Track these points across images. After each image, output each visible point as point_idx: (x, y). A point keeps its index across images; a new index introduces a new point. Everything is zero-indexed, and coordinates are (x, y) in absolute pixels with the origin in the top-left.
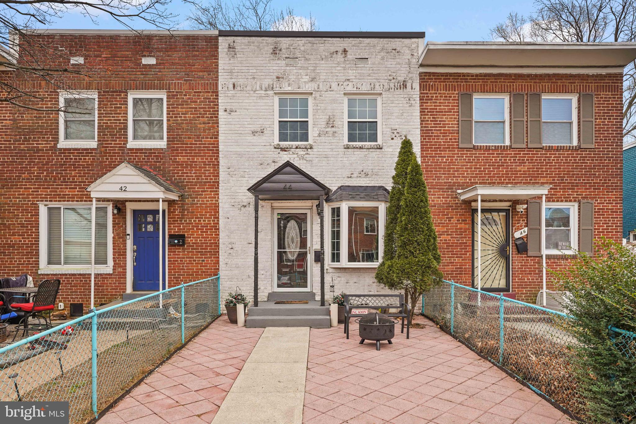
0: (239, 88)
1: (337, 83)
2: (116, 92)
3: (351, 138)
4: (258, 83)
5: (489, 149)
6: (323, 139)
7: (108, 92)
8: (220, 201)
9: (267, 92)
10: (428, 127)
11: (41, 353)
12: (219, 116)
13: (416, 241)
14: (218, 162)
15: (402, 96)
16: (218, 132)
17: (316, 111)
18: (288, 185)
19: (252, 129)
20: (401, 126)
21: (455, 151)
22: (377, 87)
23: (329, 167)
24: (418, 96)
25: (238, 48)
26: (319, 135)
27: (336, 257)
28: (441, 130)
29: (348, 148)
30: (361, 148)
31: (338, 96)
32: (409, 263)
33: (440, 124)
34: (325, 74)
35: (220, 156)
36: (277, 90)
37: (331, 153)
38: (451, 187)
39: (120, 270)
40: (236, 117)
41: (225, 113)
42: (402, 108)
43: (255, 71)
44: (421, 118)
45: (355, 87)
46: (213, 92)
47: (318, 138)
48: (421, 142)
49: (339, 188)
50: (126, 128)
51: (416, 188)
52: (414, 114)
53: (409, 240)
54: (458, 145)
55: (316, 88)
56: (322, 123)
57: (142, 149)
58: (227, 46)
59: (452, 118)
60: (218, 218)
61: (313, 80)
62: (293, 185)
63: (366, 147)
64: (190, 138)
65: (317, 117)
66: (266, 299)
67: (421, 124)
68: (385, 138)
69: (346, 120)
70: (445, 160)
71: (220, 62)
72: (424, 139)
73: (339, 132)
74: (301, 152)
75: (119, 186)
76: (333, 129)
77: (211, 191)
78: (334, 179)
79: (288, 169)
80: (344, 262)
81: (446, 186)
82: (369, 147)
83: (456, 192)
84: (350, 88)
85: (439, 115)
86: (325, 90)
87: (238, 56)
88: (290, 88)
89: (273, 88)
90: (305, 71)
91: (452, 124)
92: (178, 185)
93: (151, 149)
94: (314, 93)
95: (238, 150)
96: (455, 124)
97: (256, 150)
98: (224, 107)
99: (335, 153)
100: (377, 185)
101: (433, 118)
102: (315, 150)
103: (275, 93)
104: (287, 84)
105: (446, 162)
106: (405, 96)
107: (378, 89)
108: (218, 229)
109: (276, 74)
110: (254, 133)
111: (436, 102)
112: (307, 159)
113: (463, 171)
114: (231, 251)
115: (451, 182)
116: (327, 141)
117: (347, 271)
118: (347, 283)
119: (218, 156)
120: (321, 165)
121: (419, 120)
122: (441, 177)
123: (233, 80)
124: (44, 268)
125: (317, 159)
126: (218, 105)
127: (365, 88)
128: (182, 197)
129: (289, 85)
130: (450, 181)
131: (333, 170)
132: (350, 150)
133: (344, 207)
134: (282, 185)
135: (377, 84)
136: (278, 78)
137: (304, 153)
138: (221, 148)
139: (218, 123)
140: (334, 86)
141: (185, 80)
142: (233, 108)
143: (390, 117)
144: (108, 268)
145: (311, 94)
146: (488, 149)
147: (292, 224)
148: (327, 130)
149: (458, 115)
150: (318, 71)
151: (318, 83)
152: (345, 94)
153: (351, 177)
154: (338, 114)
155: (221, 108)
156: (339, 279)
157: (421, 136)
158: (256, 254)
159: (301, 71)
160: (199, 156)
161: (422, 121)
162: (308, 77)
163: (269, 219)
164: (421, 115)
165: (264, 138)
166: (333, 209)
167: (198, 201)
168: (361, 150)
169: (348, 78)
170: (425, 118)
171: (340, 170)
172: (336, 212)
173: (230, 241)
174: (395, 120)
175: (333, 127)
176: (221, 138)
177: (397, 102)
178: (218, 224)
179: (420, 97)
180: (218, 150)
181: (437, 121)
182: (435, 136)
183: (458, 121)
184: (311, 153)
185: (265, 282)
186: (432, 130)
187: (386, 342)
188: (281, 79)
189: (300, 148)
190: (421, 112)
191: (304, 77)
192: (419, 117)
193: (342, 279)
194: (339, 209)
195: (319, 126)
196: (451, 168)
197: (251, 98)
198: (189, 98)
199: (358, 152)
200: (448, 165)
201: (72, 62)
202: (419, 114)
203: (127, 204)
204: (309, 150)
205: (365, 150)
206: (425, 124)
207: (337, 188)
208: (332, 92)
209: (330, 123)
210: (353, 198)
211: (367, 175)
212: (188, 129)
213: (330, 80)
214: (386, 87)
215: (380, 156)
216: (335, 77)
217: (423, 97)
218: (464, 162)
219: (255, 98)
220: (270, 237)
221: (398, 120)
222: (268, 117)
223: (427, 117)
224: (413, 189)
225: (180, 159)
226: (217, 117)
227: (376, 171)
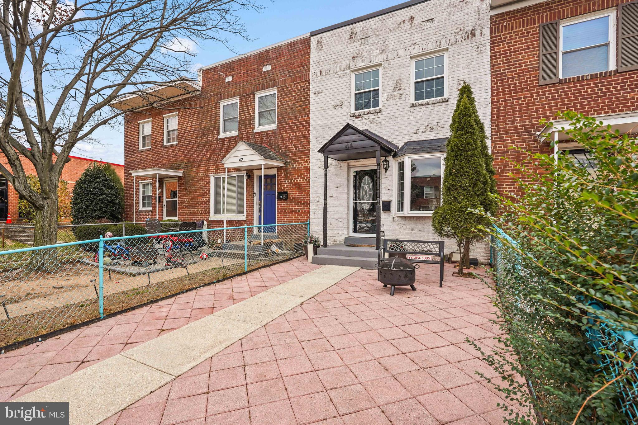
0: (324, 74)
1: (403, 50)
2: (249, 95)
3: (418, 97)
4: (338, 66)
5: (583, 80)
6: (391, 102)
7: (244, 96)
8: (311, 164)
9: (346, 72)
10: (500, 70)
11: (171, 268)
12: (311, 99)
13: (460, 186)
14: (310, 134)
15: (470, 45)
16: (309, 111)
17: (385, 78)
18: (349, 144)
19: (334, 104)
20: (468, 76)
21: (534, 90)
22: (443, 43)
23: (396, 127)
24: (489, 41)
25: (324, 42)
26: (388, 100)
27: (401, 207)
28: (516, 71)
29: (414, 106)
30: (426, 104)
31: (405, 60)
33: (516, 64)
34: (393, 44)
35: (311, 129)
36: (353, 67)
37: (398, 113)
38: (528, 129)
39: (250, 218)
40: (322, 97)
41: (315, 95)
42: (470, 57)
43: (336, 57)
44: (491, 63)
45: (421, 48)
46: (306, 81)
47: (386, 102)
48: (492, 87)
49: (405, 144)
50: (254, 118)
51: (462, 130)
52: (483, 61)
53: (453, 186)
54: (538, 83)
55: (385, 58)
56: (390, 88)
57: (262, 132)
58: (316, 42)
59: (531, 55)
60: (309, 178)
61: (382, 52)
62: (354, 144)
63: (432, 102)
64: (291, 119)
65: (386, 83)
66: (343, 243)
67: (491, 69)
68: (451, 91)
69: (413, 80)
70: (520, 102)
71: (311, 56)
72: (495, 84)
73: (405, 94)
74: (372, 117)
75: (239, 158)
76: (400, 92)
77: (305, 158)
78: (401, 137)
79: (350, 131)
80: (407, 211)
81: (522, 129)
82: (434, 102)
83: (535, 134)
84: (416, 51)
85: (514, 55)
86: (393, 58)
87: (324, 48)
88: (363, 64)
89: (349, 67)
90: (376, 46)
91: (530, 62)
92: (284, 155)
93: (267, 131)
94: (383, 63)
95: (325, 122)
96: (535, 61)
97: (337, 120)
98: (313, 91)
99: (401, 113)
100: (443, 137)
101: (506, 60)
102: (384, 113)
103: (352, 71)
104: (360, 61)
105: (523, 104)
106: (473, 45)
107: (444, 45)
108: (309, 186)
109: (352, 55)
110: (335, 107)
111: (511, 43)
112: (377, 122)
113: (545, 110)
114: (318, 203)
115: (528, 125)
116: (394, 103)
117: (412, 219)
118: (412, 230)
119: (309, 130)
120: (389, 125)
121: (489, 66)
122: (517, 120)
123: (320, 68)
124: (213, 217)
125: (385, 121)
126: (309, 90)
127: (431, 47)
128: (285, 163)
129: (362, 61)
130: (527, 123)
131: (400, 129)
132: (415, 108)
133: (407, 160)
134: (344, 145)
135: (444, 40)
136: (353, 57)
137: (375, 117)
138: (312, 123)
139: (309, 104)
140: (401, 52)
141: (289, 77)
142: (320, 90)
143: (456, 69)
144: (243, 217)
145: (381, 65)
146: (581, 80)
147: (366, 180)
148: (395, 93)
149: (539, 50)
150: (387, 43)
151: (387, 53)
152: (411, 58)
153: (416, 133)
154: (405, 77)
155: (312, 92)
156: (404, 226)
157: (492, 81)
158: (326, 204)
159: (372, 47)
160: (297, 132)
161: (492, 66)
162: (378, 51)
163: (346, 176)
164: (492, 60)
165: (343, 110)
166: (399, 163)
167: (296, 166)
168: (427, 106)
169: (414, 42)
170: (497, 62)
171: (406, 128)
172: (401, 166)
173: (317, 195)
174: (462, 71)
175: (400, 89)
176: (312, 115)
177: (464, 53)
178: (309, 182)
179: (491, 41)
180: (309, 125)
181: (511, 62)
182: (508, 78)
183: (539, 57)
184: (380, 116)
185: (342, 228)
186: (505, 73)
187: (409, 287)
188: (356, 58)
189: (371, 113)
190: (491, 57)
191: (375, 51)
192: (489, 63)
193: (408, 227)
194: (403, 162)
195: (388, 91)
196: (528, 110)
197: (333, 79)
198: (291, 90)
199: (424, 109)
200: (525, 107)
201: (226, 81)
202: (489, 60)
203: (254, 171)
204: (379, 114)
205: (430, 106)
206: (497, 68)
207: (403, 144)
208: (399, 59)
209: (398, 87)
210: (416, 151)
211: (432, 129)
212: (289, 113)
213: (397, 48)
214: (453, 40)
215: (446, 109)
216: (403, 45)
217: (494, 40)
218: (546, 101)
219: (336, 79)
220: (346, 191)
221: (465, 71)
222: (346, 92)
223: (499, 60)
224: (459, 132)
225: (285, 135)
226: (309, 100)
227: (442, 123)
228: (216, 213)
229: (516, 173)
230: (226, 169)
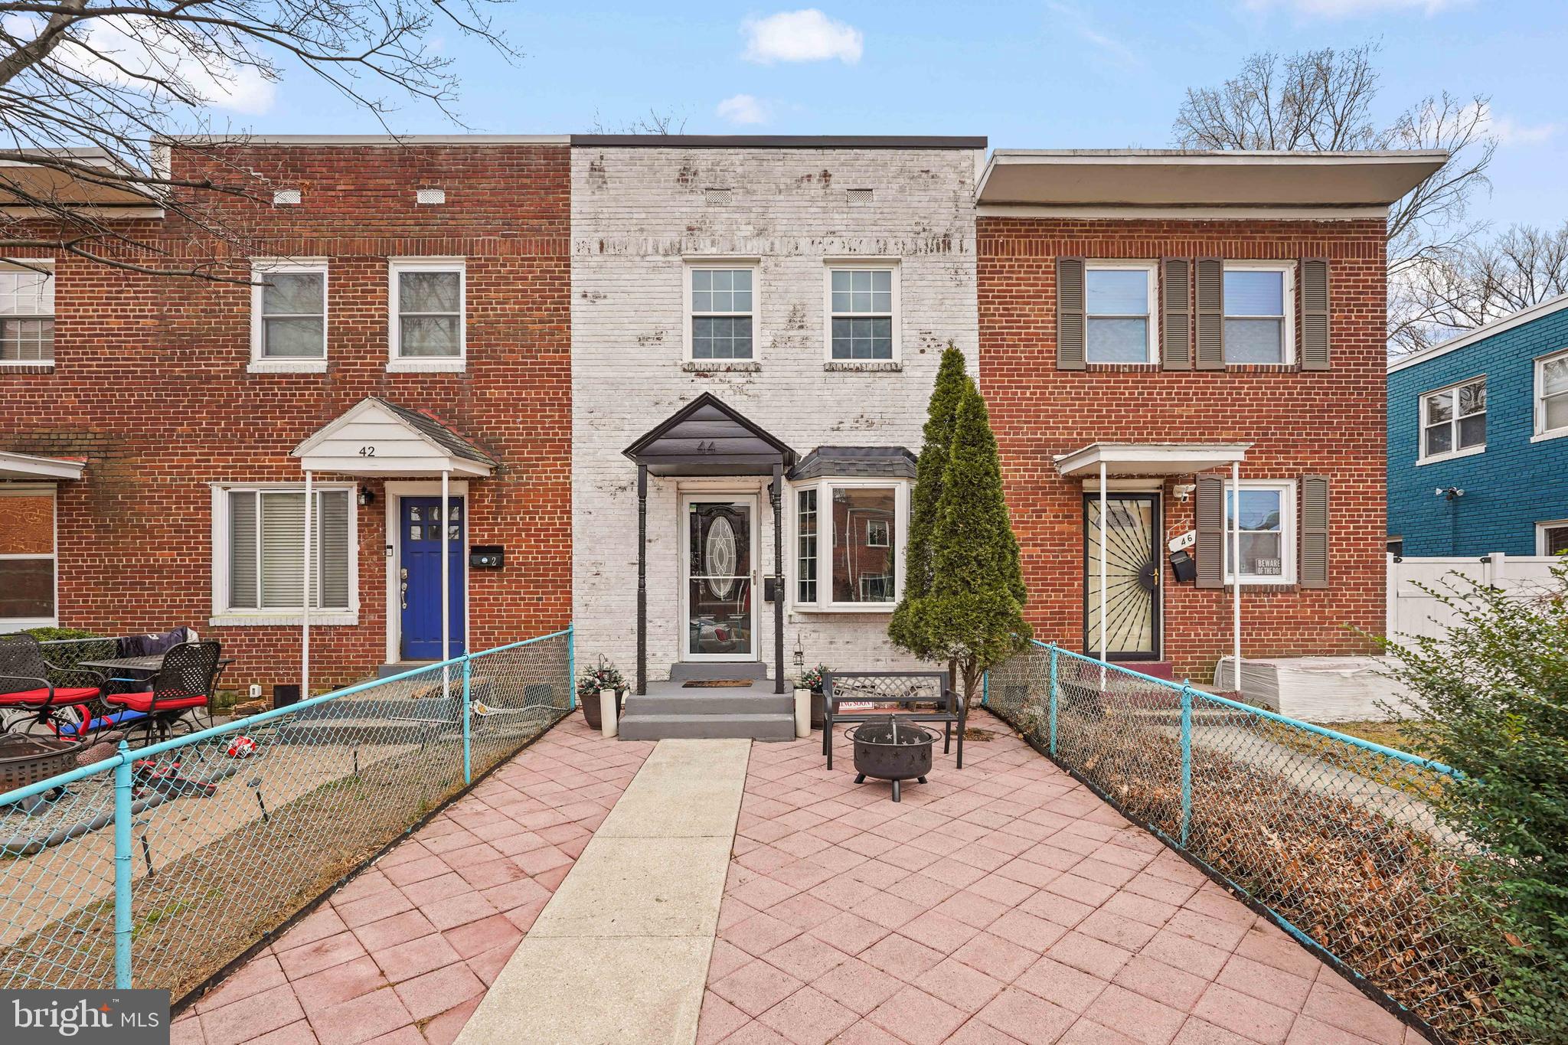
0: (611, 251)
1: (809, 240)
2: (366, 259)
3: (839, 350)
4: (651, 240)
5: (1118, 372)
6: (781, 352)
7: (348, 260)
8: (573, 478)
9: (669, 258)
10: (994, 328)
12: (572, 308)
13: (975, 558)
14: (570, 399)
15: (942, 265)
16: (569, 339)
17: (767, 295)
18: (707, 442)
19: (638, 333)
20: (940, 327)
21: (1049, 376)
22: (891, 246)
23: (795, 409)
24: (975, 265)
25: (610, 170)
26: (774, 345)
27: (808, 591)
28: (1020, 334)
29: (833, 370)
30: (858, 370)
31: (813, 264)
32: (960, 606)
33: (1020, 321)
34: (785, 222)
35: (574, 387)
36: (689, 253)
37: (798, 380)
38: (1041, 448)
39: (373, 617)
40: (605, 308)
41: (584, 301)
42: (943, 290)
43: (643, 216)
44: (979, 309)
45: (847, 247)
46: (559, 259)
47: (771, 350)
48: (981, 358)
49: (813, 452)
50: (384, 332)
51: (974, 445)
52: (965, 302)
53: (961, 557)
54: (1055, 364)
55: (768, 250)
56: (780, 320)
57: (416, 375)
58: (588, 166)
59: (1042, 310)
60: (570, 512)
61: (760, 233)
62: (719, 443)
63: (870, 367)
64: (512, 351)
65: (770, 307)
66: (667, 677)
67: (981, 321)
68: (907, 351)
69: (829, 313)
70: (1028, 395)
71: (573, 198)
72: (986, 352)
73: (814, 339)
74: (737, 379)
75: (359, 446)
76: (802, 332)
77: (555, 459)
78: (803, 433)
79: (708, 410)
80: (825, 599)
81: (1031, 446)
82: (876, 368)
83: (1051, 458)
84: (836, 250)
85: (1017, 303)
86: (785, 252)
87: (610, 185)
88: (714, 250)
89: (679, 250)
90: (745, 216)
91: (1043, 322)
92: (491, 447)
93: (434, 375)
94: (763, 258)
95: (611, 375)
96: (1050, 322)
97: (647, 374)
98: (581, 290)
99: (806, 380)
100: (892, 445)
101: (1004, 309)
102: (765, 374)
103: (685, 261)
104: (708, 242)
105: (1032, 399)
106: (948, 265)
107: (893, 252)
108: (570, 535)
109: (686, 222)
110: (642, 340)
111: (1010, 278)
112: (750, 393)
113: (1066, 416)
114: (596, 580)
115: (1040, 440)
116: (789, 357)
117: (831, 619)
118: (831, 643)
119: (570, 388)
120: (778, 404)
121: (976, 314)
122: (1022, 428)
123: (601, 235)
124: (222, 613)
125: (769, 393)
126: (569, 285)
127: (866, 249)
128: (496, 469)
129: (713, 244)
130: (1039, 436)
131: (802, 415)
132: (836, 374)
133: (825, 489)
134: (694, 444)
135: (891, 242)
136: (690, 229)
137: (744, 380)
138: (575, 370)
139: (569, 321)
140: (804, 244)
141: (503, 236)
142: (601, 291)
143: (917, 307)
144: (348, 615)
145: (758, 261)
146: (1115, 371)
147: (721, 525)
148: (791, 333)
149: (1055, 304)
150: (771, 216)
151: (771, 239)
152: (825, 261)
153: (838, 429)
154: (811, 302)
155: (576, 291)
156: (814, 635)
157: (981, 346)
158: (642, 586)
159: (737, 216)
160: (532, 388)
161: (981, 315)
162: (750, 228)
163: (672, 515)
164: (981, 303)
165: (662, 350)
166: (803, 494)
167: (530, 479)
168: (860, 374)
169: (833, 229)
170: (989, 309)
171: (817, 416)
172: (808, 500)
173: (593, 558)
174: (928, 314)
175: (801, 327)
176: (575, 351)
177: (930, 277)
178: (570, 524)
179: (978, 267)
180: (569, 376)
181: (1012, 315)
182: (1008, 345)
183: (1055, 316)
184: (756, 380)
185: (665, 643)
186: (1003, 334)
188: (696, 232)
189: (735, 370)
190: (979, 297)
191: (743, 227)
192: (976, 308)
193: (822, 635)
194: (813, 492)
195: (774, 326)
196: (1040, 411)
197: (636, 271)
198: (511, 272)
199: (853, 379)
200: (1036, 405)
201: (277, 200)
202: (976, 302)
203: (387, 484)
204: (754, 374)
205: (866, 374)
206: (989, 321)
207: (810, 451)
208: (799, 258)
209: (796, 319)
210: (842, 471)
211: (870, 424)
212: (508, 334)
213: (795, 233)
214: (910, 246)
215: (898, 386)
216: (807, 228)
217: (983, 266)
218: (1067, 399)
219: (644, 271)
220: (675, 551)
221: (934, 314)
222: (672, 307)
223: (992, 306)
224: (969, 449)
225: (493, 394)
226: (567, 309)
227: (889, 416)
228: (234, 603)
229: (1023, 528)
230: (309, 476)
